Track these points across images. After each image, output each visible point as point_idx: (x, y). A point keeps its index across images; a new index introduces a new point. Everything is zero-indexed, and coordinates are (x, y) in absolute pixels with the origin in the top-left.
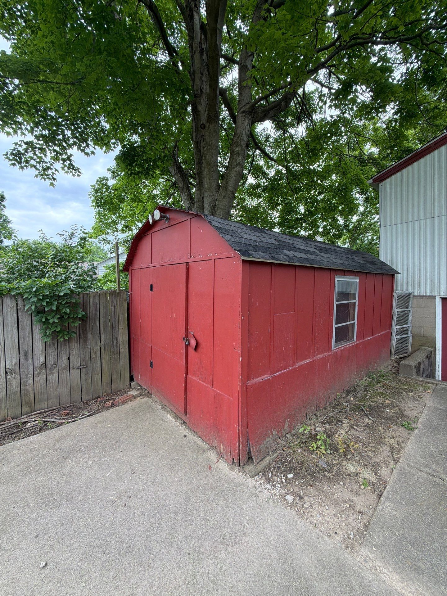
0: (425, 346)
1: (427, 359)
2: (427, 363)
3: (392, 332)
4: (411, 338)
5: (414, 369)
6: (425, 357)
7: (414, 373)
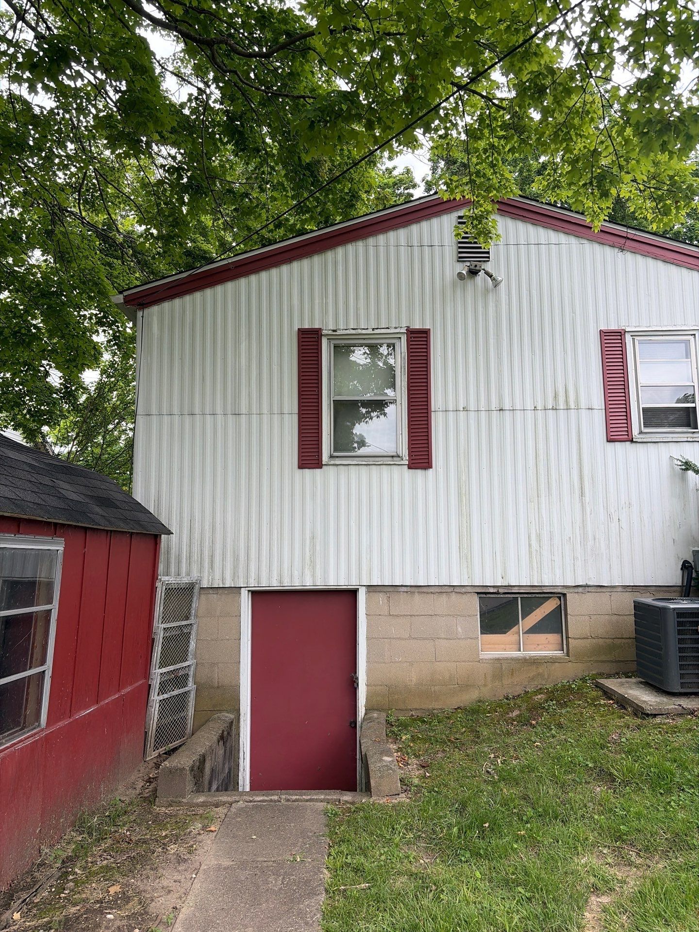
0: (220, 711)
1: (221, 743)
2: (221, 752)
3: (150, 685)
4: (192, 695)
5: (189, 777)
6: (215, 738)
7: (190, 786)
